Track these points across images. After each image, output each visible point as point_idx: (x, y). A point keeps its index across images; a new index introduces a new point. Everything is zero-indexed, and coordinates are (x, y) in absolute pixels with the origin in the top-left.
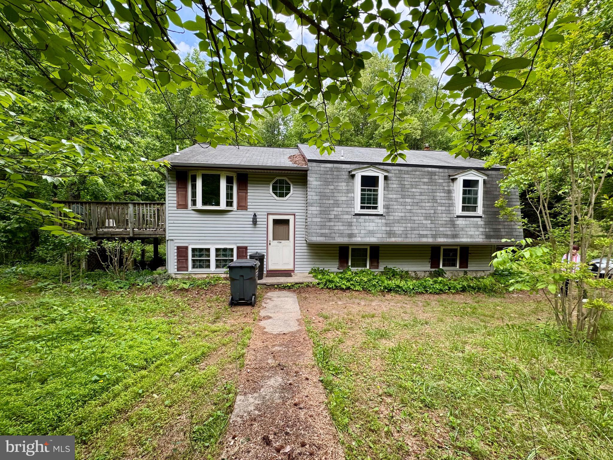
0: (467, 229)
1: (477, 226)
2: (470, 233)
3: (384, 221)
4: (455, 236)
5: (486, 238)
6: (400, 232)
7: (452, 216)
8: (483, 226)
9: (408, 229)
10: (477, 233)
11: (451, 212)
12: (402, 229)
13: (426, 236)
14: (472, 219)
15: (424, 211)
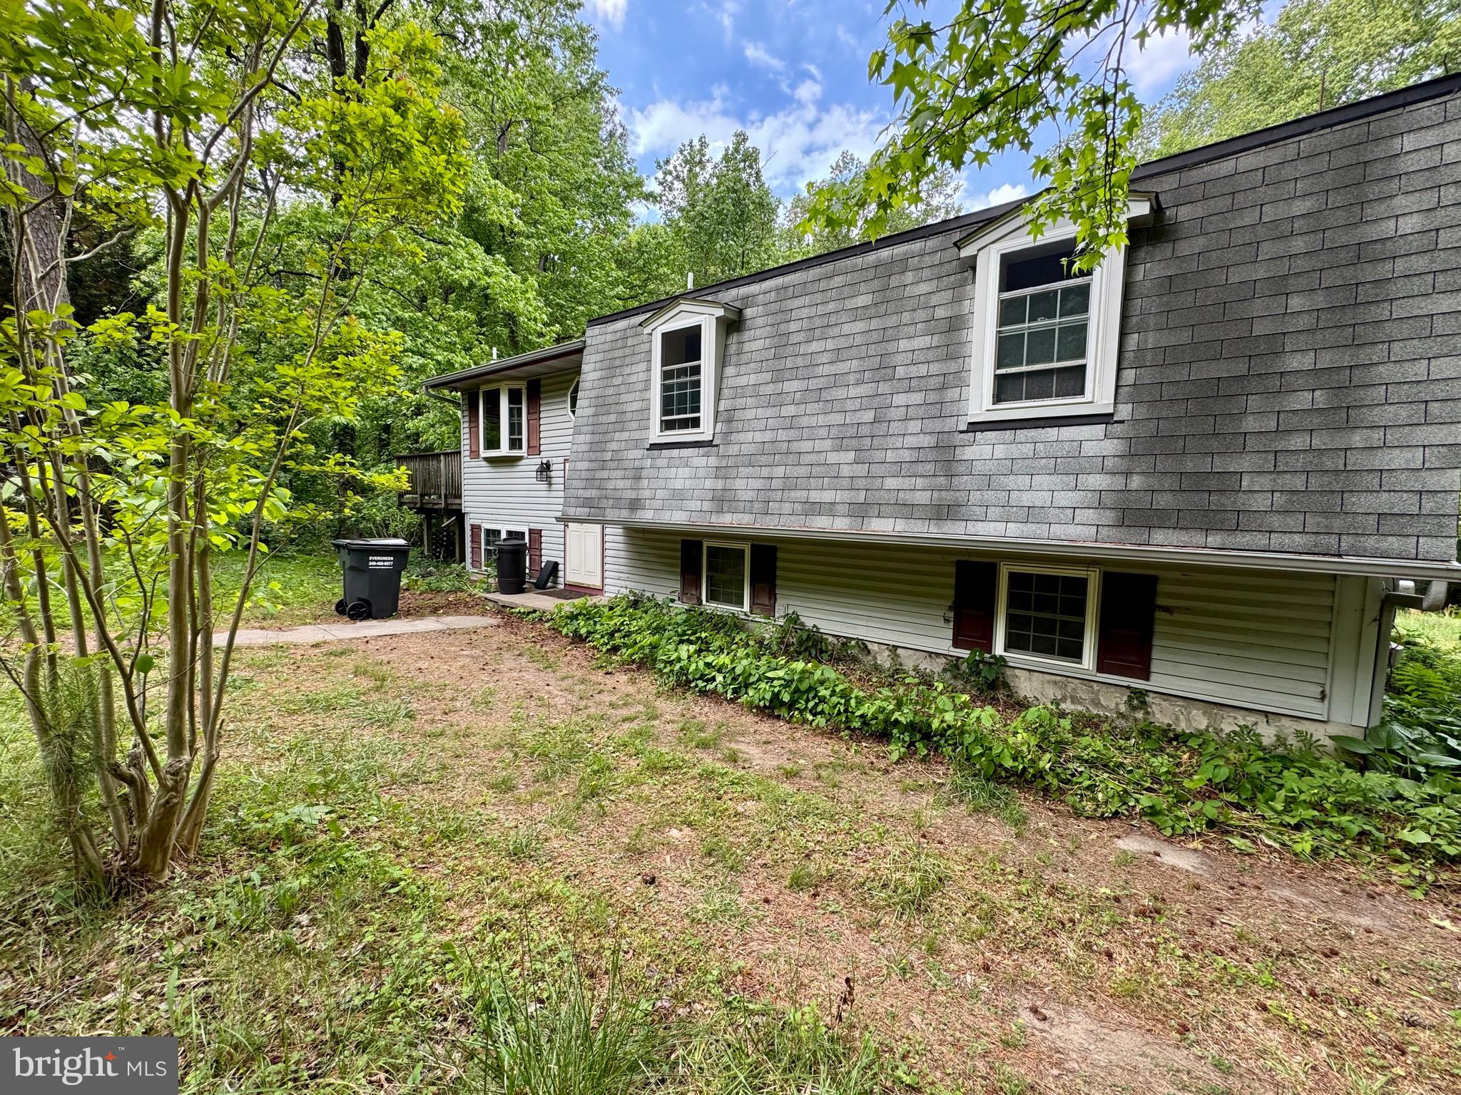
0: (1011, 482)
1: (1072, 465)
2: (1027, 498)
3: (713, 461)
4: (944, 511)
5: (1121, 524)
6: (750, 495)
7: (949, 424)
8: (1109, 463)
9: (776, 484)
10: (1065, 499)
11: (947, 410)
12: (757, 484)
13: (829, 509)
14: (1052, 433)
15: (836, 419)
